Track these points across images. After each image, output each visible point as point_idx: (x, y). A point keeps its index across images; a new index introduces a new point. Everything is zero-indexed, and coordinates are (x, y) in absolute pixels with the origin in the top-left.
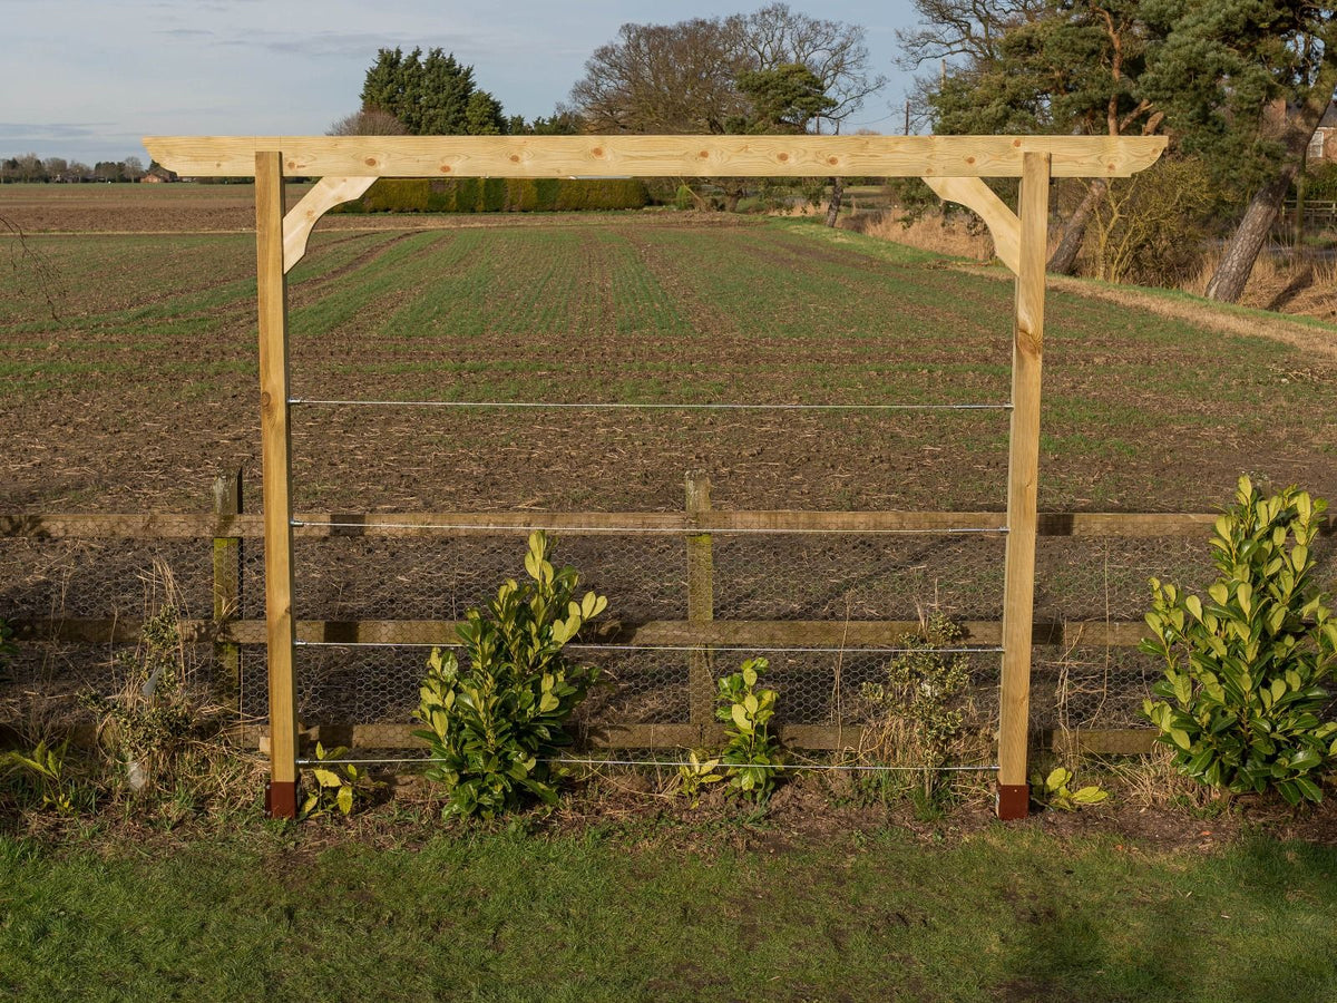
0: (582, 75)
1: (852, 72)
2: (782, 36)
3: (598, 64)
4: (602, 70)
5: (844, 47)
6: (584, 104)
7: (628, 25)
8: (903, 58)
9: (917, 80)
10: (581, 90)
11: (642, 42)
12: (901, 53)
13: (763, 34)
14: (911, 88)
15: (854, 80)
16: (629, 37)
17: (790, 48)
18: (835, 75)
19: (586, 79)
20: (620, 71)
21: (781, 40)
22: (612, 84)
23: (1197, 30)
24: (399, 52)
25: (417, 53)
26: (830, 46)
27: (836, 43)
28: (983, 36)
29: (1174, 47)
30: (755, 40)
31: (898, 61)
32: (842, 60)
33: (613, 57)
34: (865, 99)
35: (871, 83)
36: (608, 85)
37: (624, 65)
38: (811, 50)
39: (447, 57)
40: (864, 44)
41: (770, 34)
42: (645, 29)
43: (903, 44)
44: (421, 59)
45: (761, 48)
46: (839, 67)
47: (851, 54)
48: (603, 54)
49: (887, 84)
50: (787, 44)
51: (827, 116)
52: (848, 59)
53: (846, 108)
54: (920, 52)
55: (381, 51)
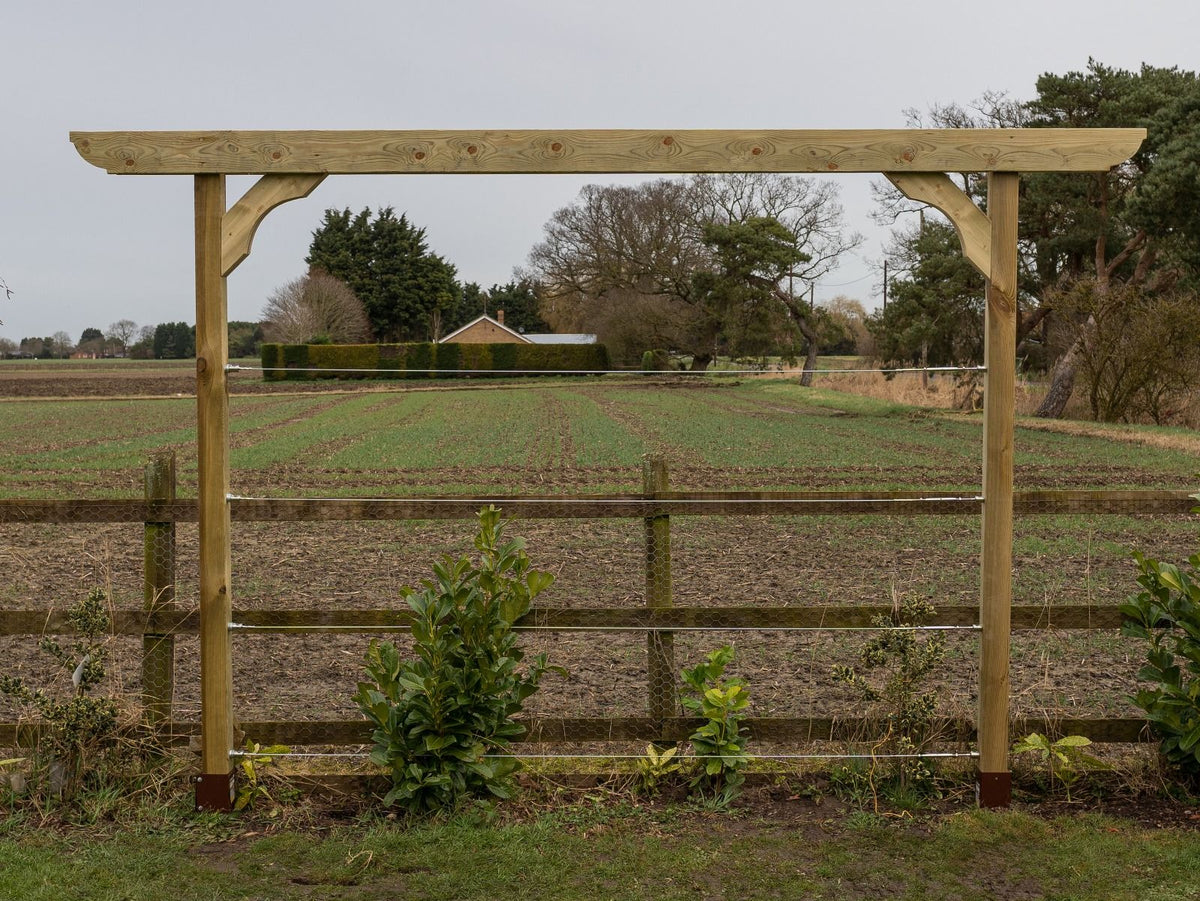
0: (541, 238)
1: (825, 230)
2: (752, 193)
3: (558, 226)
4: (562, 233)
5: (816, 205)
6: (542, 268)
7: (589, 186)
8: (879, 212)
9: (895, 235)
10: (540, 254)
11: (604, 203)
12: (877, 207)
13: (732, 192)
14: (889, 243)
15: (828, 238)
16: (590, 198)
17: (760, 205)
18: (808, 233)
19: (544, 242)
20: (581, 234)
21: (750, 197)
22: (573, 247)
23: (1185, 153)
24: (347, 213)
25: (366, 213)
26: (802, 203)
27: (808, 201)
28: (962, 187)
29: (1161, 171)
30: (723, 199)
31: (874, 215)
32: (815, 218)
33: (574, 220)
34: (839, 258)
35: (847, 241)
36: (567, 248)
37: (585, 228)
38: (782, 207)
39: (399, 218)
40: (838, 201)
41: (739, 192)
42: (607, 190)
43: (879, 197)
44: (370, 221)
45: (729, 206)
46: (812, 225)
47: (825, 212)
48: (563, 216)
49: (864, 243)
50: (757, 202)
51: (800, 276)
52: (821, 217)
53: (821, 267)
54: (897, 205)
55: (328, 212)
